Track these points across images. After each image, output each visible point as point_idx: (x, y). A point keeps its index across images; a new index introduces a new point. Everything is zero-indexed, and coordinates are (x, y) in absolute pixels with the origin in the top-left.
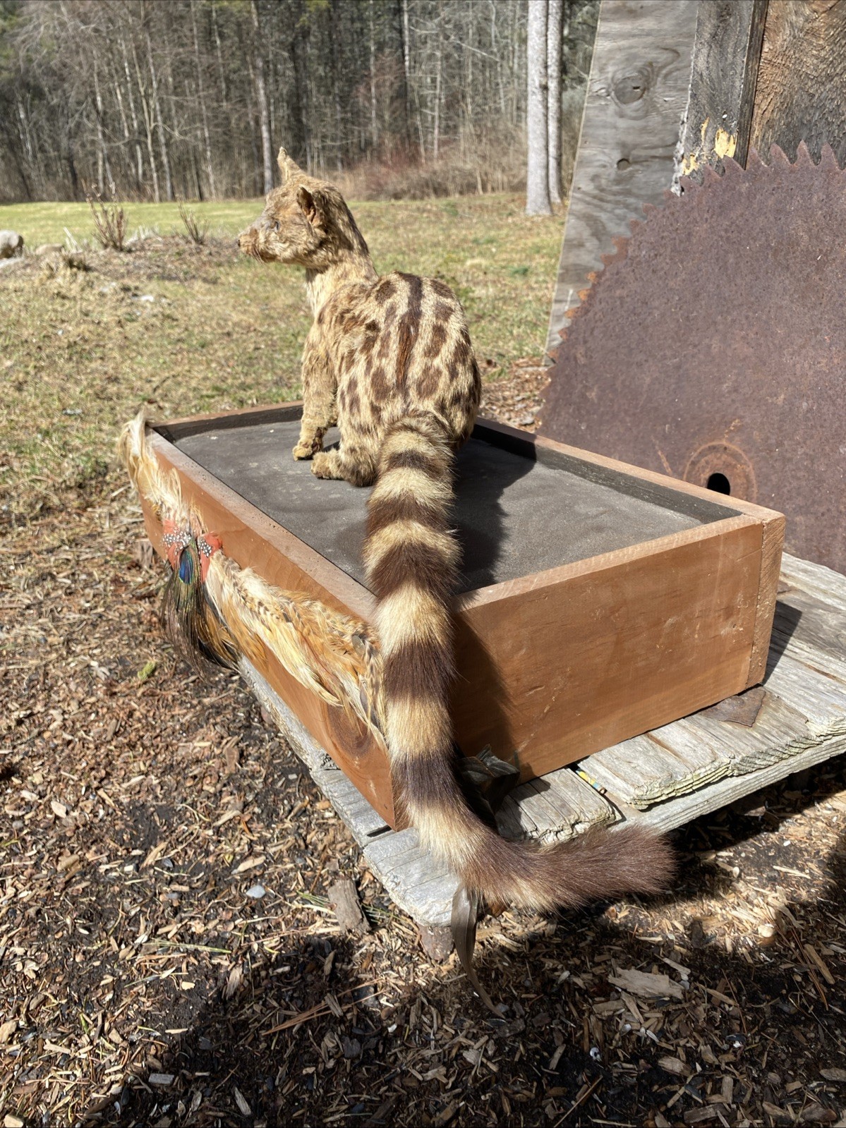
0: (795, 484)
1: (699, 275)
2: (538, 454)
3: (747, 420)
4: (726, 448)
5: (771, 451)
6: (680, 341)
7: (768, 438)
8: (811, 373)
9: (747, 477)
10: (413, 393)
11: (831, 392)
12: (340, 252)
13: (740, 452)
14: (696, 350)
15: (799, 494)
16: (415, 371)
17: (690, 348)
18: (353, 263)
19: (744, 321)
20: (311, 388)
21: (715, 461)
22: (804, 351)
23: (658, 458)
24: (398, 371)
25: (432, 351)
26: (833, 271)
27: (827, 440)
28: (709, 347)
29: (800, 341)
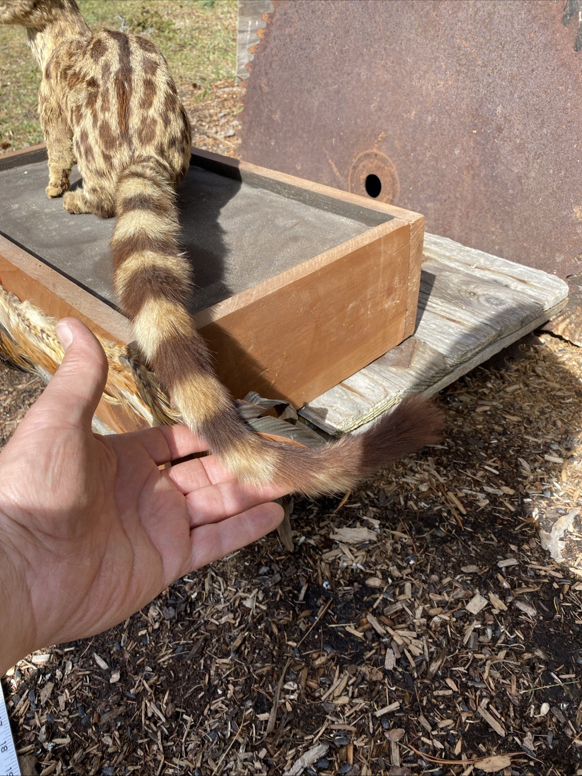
0: (425, 179)
1: (348, 13)
2: (242, 176)
3: (390, 132)
4: (376, 155)
5: (408, 155)
6: (337, 71)
7: (405, 146)
8: (433, 93)
9: (392, 176)
10: (135, 141)
11: (447, 108)
12: (54, 12)
13: (387, 157)
14: (349, 78)
15: (429, 187)
16: (135, 122)
17: (345, 76)
18: (67, 20)
19: (383, 52)
20: (51, 136)
21: (370, 165)
22: (427, 76)
23: (330, 165)
24: (120, 123)
25: (146, 103)
26: (445, 9)
27: (446, 145)
28: (359, 74)
29: (424, 68)
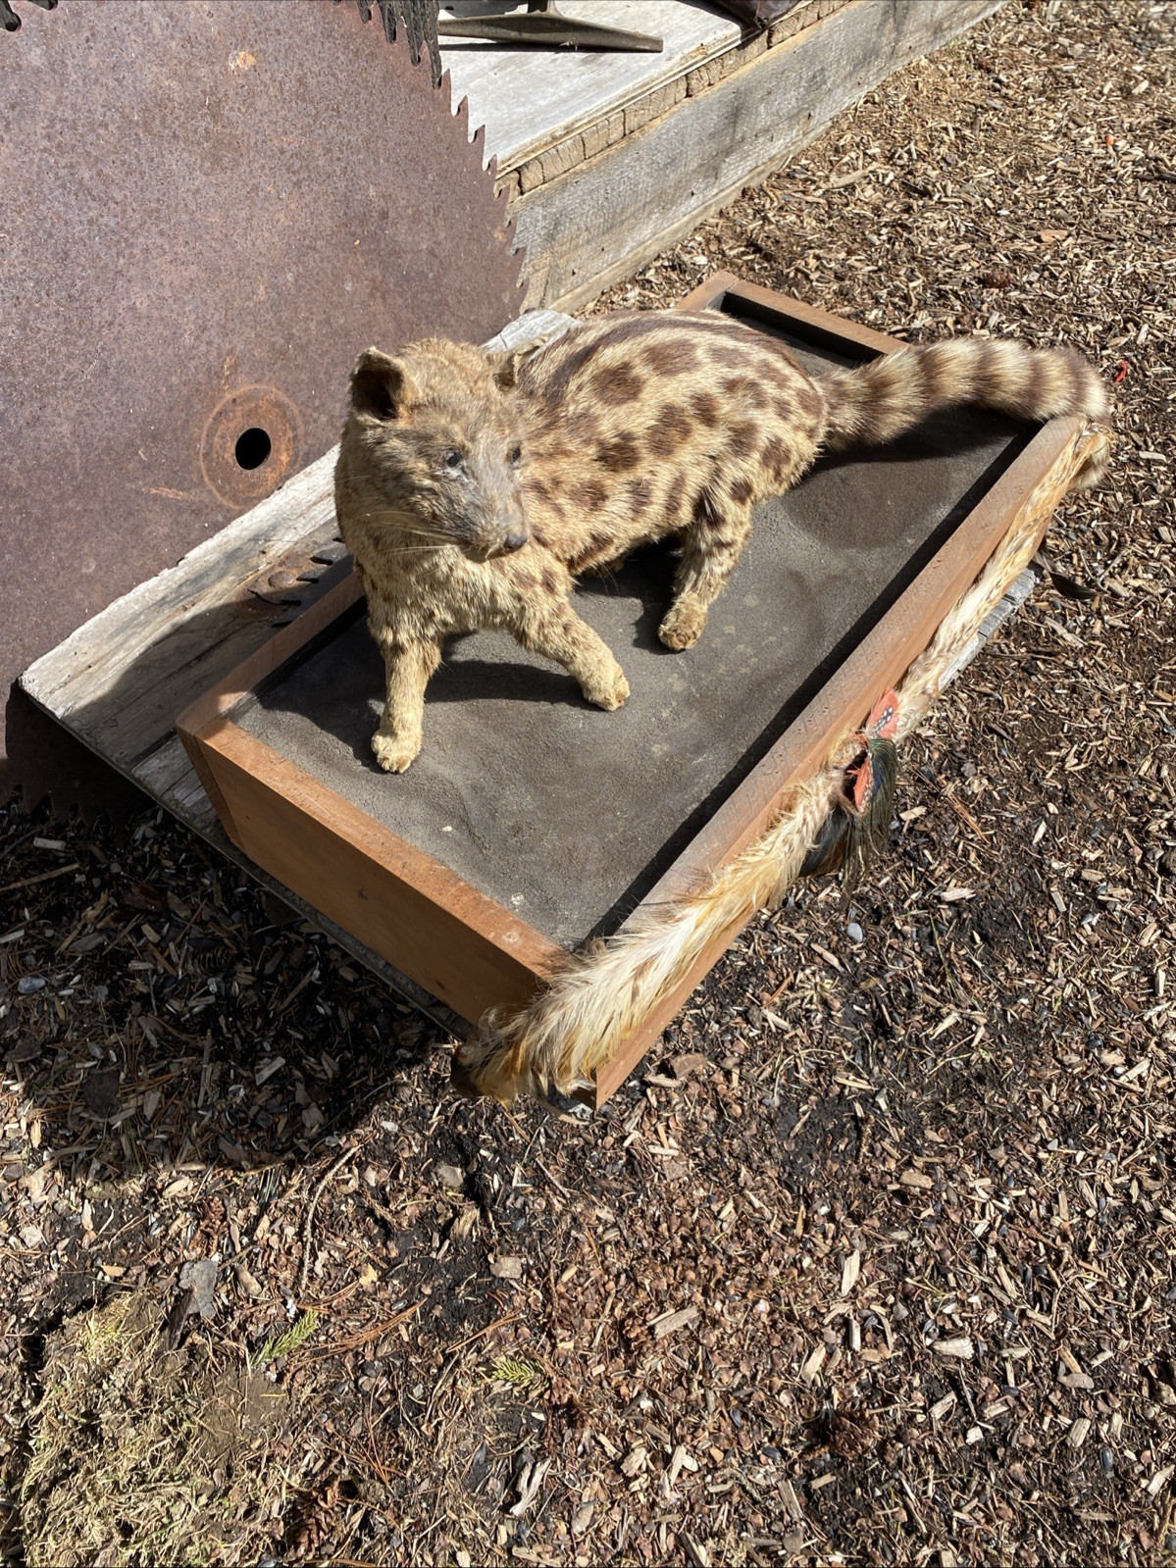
0: (327, 360)
3: (240, 347)
4: (234, 400)
5: (284, 354)
6: (81, 336)
7: (274, 344)
8: (276, 239)
9: (278, 405)
11: (307, 242)
13: (253, 387)
14: (115, 329)
15: (335, 366)
17: (105, 331)
19: (160, 241)
21: (231, 425)
22: (255, 222)
23: (156, 498)
26: (232, 109)
27: (331, 291)
28: (132, 308)
29: (243, 214)
